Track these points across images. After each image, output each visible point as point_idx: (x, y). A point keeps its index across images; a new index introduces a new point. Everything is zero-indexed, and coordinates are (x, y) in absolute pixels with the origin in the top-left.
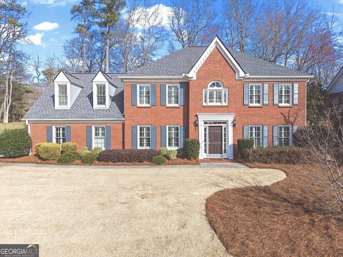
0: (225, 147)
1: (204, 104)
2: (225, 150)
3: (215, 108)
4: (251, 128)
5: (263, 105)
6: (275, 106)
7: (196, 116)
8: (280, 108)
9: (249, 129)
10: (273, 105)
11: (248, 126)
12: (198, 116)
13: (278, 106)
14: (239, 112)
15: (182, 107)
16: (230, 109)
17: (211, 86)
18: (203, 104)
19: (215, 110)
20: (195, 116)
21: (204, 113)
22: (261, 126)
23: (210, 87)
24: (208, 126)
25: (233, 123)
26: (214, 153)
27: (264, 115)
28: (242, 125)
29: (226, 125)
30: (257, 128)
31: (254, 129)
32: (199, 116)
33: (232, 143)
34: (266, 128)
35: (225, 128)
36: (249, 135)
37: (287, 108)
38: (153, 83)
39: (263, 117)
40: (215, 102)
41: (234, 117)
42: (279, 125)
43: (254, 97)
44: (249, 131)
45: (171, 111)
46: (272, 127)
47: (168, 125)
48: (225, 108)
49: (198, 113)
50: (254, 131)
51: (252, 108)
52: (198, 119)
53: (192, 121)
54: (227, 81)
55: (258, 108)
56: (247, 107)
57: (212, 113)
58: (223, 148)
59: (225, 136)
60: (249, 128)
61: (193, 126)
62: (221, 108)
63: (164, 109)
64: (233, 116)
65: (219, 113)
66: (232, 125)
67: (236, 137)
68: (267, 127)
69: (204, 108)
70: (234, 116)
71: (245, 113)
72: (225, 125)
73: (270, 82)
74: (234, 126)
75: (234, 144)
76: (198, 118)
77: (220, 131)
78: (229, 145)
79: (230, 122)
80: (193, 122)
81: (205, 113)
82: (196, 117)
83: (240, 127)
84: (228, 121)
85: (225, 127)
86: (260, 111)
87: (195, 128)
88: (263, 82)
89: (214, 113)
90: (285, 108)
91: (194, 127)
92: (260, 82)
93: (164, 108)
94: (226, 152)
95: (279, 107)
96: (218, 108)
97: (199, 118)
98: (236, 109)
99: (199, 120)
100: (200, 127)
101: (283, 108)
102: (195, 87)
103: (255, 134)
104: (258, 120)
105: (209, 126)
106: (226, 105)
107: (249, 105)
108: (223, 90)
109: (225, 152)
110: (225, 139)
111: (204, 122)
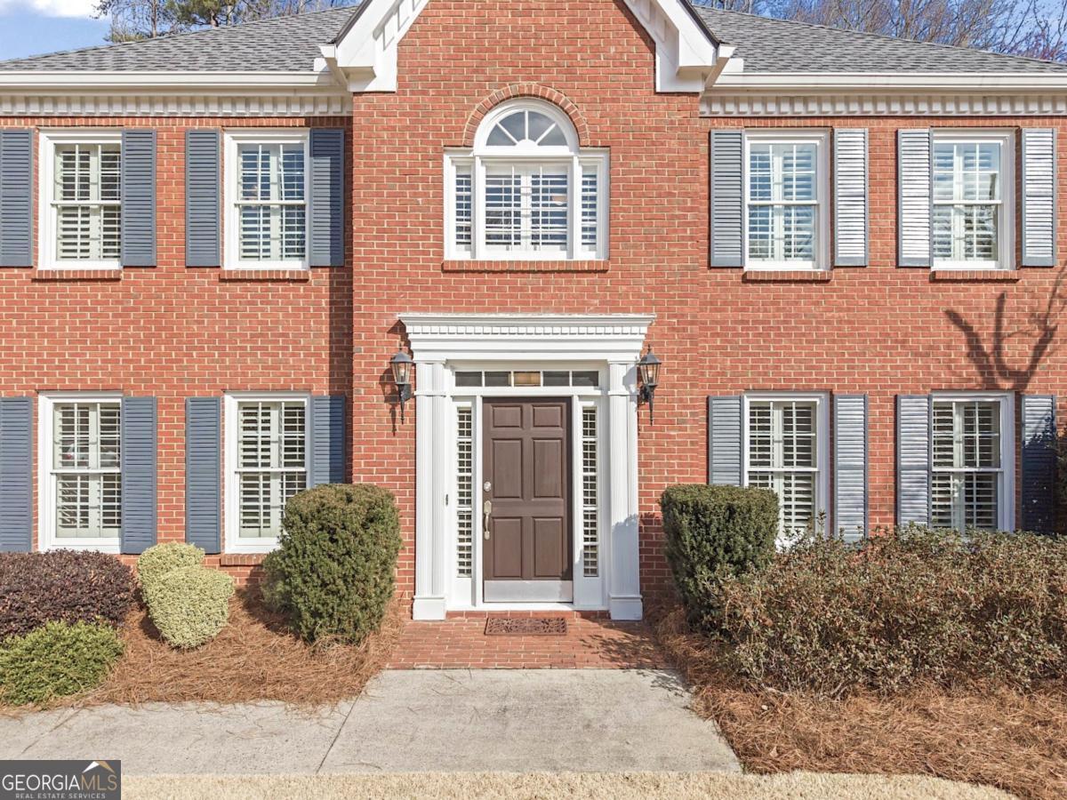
0: (591, 532)
1: (454, 252)
2: (591, 552)
3: (520, 280)
4: (761, 414)
5: (834, 267)
6: (910, 273)
7: (399, 328)
8: (941, 285)
9: (747, 417)
10: (898, 267)
11: (741, 399)
12: (409, 329)
13: (928, 273)
14: (681, 303)
15: (325, 274)
16: (622, 289)
17: (496, 138)
18: (441, 254)
19: (521, 289)
20: (393, 330)
21: (449, 310)
22: (820, 401)
23: (490, 142)
24: (479, 402)
25: (640, 378)
26: (521, 577)
27: (839, 329)
28: (698, 394)
29: (598, 393)
30: (798, 414)
31: (777, 417)
32: (418, 329)
33: (636, 511)
34: (851, 412)
35: (589, 415)
36: (747, 453)
37: (983, 286)
38: (138, 125)
39: (834, 341)
40: (526, 242)
41: (647, 335)
42: (934, 390)
43: (779, 222)
44: (747, 433)
45: (249, 303)
46: (889, 407)
47: (235, 390)
48: (586, 279)
49: (414, 309)
50: (777, 432)
51: (765, 286)
52: (411, 352)
53: (373, 364)
54: (603, 100)
55: (802, 287)
56: (735, 276)
57: (501, 310)
58: (579, 543)
59: (590, 462)
60: (747, 411)
61: (378, 398)
62: (562, 280)
63: (204, 290)
64: (635, 329)
65: (547, 310)
66: (634, 388)
67: (661, 472)
68: (859, 403)
69: (453, 278)
70: (644, 330)
71: (718, 316)
72: (590, 390)
73: (875, 124)
74: (645, 395)
75: (646, 520)
76: (408, 343)
77: (561, 432)
78: (613, 524)
79: (618, 374)
80: (377, 372)
81: (456, 310)
82: (398, 340)
83: (685, 407)
84: (605, 363)
85: (590, 404)
86: (817, 303)
87: (393, 414)
88: (829, 123)
89: (514, 310)
90: (973, 288)
91: (386, 407)
92: (816, 122)
93: (207, 280)
94: (600, 573)
95: (934, 279)
96: (541, 279)
97: (414, 346)
98: (658, 289)
99: (417, 357)
100: (424, 406)
101: (962, 285)
102: (391, 142)
103: (786, 449)
104: (801, 361)
105: (486, 400)
106: (590, 262)
107: (746, 269)
108: (576, 160)
109: (591, 570)
110: (590, 483)
111: (458, 374)
